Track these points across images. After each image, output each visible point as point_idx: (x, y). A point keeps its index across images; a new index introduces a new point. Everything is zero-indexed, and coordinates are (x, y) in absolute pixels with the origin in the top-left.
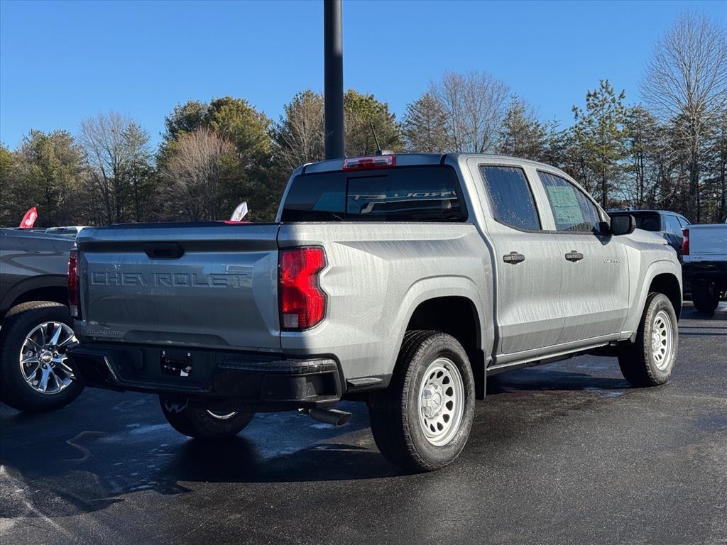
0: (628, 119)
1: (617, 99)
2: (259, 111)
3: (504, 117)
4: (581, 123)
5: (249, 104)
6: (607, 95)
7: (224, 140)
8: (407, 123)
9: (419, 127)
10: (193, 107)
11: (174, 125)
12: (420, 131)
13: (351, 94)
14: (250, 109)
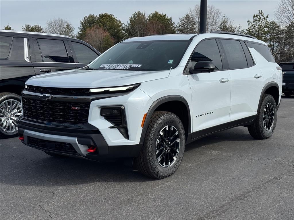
0: (269, 26)
2: (118, 19)
3: (219, 24)
4: (251, 27)
5: (114, 17)
6: (261, 16)
7: (105, 31)
8: (179, 26)
9: (184, 27)
10: (92, 17)
11: (84, 24)
12: (184, 29)
13: (156, 13)
14: (115, 19)
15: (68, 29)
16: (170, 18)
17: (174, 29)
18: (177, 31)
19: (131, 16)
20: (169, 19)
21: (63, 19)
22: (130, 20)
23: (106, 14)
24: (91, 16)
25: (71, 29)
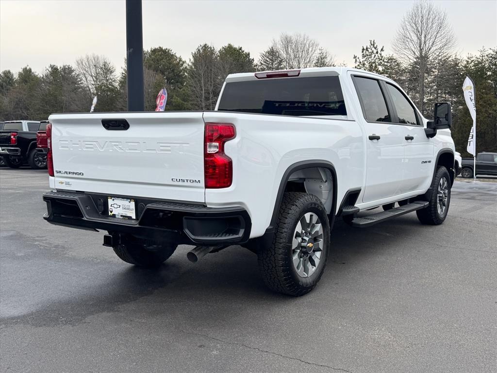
0: (386, 63)
1: (379, 52)
4: (359, 65)
5: (172, 52)
6: (373, 49)
7: (157, 72)
8: (260, 64)
9: (267, 67)
13: (230, 47)
14: (173, 55)
16: (248, 53)
17: (254, 68)
19: (194, 51)
21: (100, 55)
22: (193, 57)
23: (160, 48)
25: (110, 69)
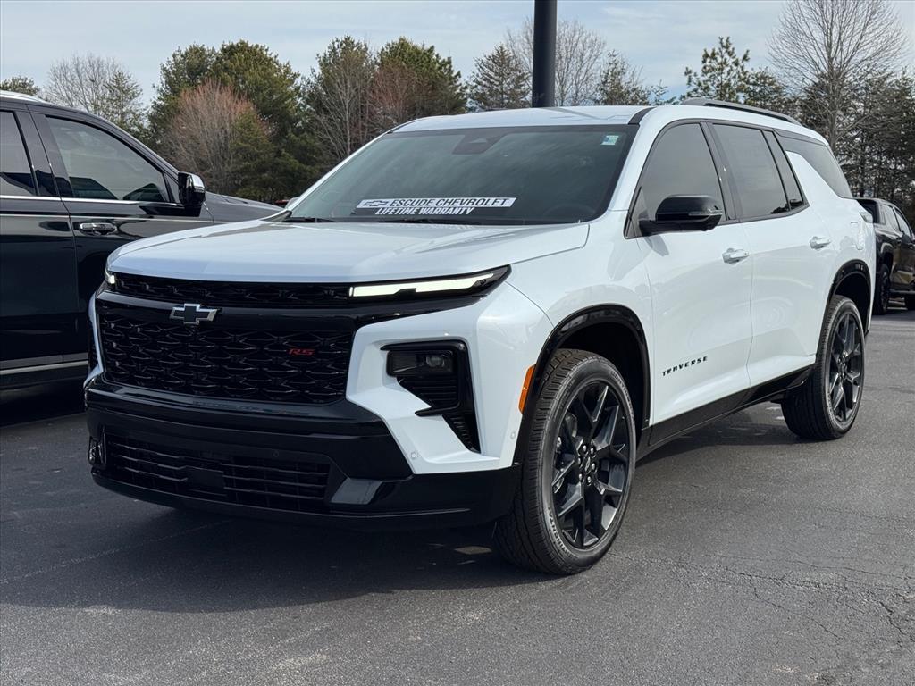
0: (751, 87)
1: (740, 62)
2: (282, 61)
3: (599, 81)
4: (696, 90)
5: (269, 52)
6: (726, 56)
7: (240, 98)
8: (475, 84)
9: (490, 90)
10: (197, 52)
11: (172, 76)
12: (490, 95)
13: (403, 44)
14: (271, 59)
15: (122, 90)
16: (446, 60)
17: (462, 94)
18: (469, 100)
19: (324, 50)
20: (444, 61)
21: (106, 59)
22: (321, 65)
23: (242, 43)
24: (195, 48)
25: (129, 90)
